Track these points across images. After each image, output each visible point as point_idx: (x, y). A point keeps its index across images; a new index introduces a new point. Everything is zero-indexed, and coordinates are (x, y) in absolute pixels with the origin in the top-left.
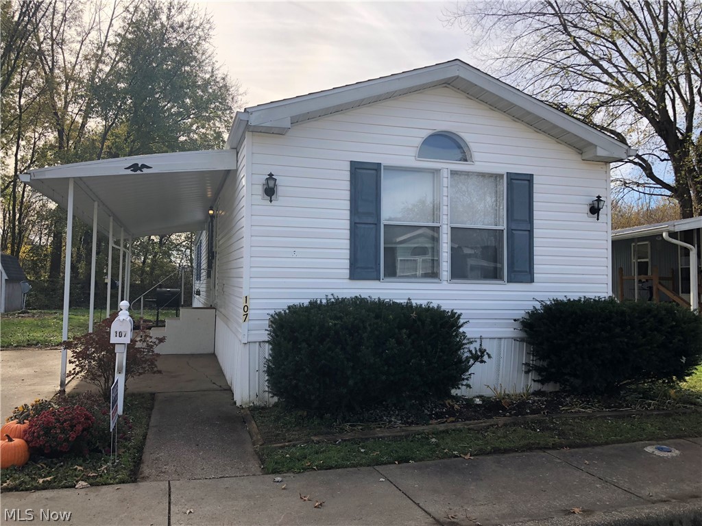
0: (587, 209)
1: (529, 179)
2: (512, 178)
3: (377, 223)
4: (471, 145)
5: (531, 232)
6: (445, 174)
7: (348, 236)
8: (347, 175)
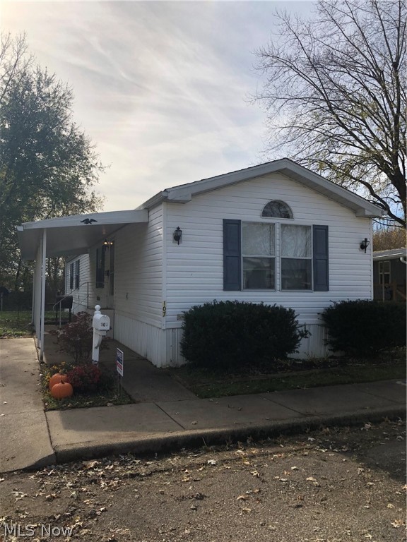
0: (359, 246)
1: (325, 228)
2: (316, 228)
3: (239, 257)
4: (292, 208)
5: (327, 260)
6: (278, 226)
7: (222, 264)
8: (221, 227)
